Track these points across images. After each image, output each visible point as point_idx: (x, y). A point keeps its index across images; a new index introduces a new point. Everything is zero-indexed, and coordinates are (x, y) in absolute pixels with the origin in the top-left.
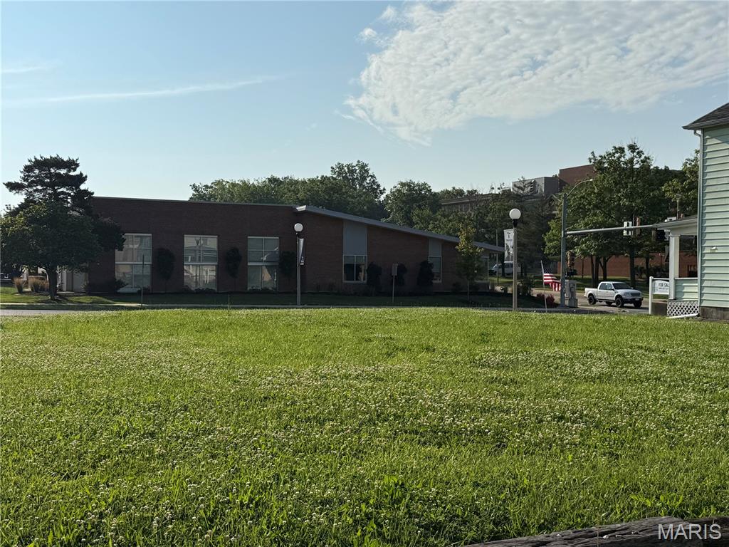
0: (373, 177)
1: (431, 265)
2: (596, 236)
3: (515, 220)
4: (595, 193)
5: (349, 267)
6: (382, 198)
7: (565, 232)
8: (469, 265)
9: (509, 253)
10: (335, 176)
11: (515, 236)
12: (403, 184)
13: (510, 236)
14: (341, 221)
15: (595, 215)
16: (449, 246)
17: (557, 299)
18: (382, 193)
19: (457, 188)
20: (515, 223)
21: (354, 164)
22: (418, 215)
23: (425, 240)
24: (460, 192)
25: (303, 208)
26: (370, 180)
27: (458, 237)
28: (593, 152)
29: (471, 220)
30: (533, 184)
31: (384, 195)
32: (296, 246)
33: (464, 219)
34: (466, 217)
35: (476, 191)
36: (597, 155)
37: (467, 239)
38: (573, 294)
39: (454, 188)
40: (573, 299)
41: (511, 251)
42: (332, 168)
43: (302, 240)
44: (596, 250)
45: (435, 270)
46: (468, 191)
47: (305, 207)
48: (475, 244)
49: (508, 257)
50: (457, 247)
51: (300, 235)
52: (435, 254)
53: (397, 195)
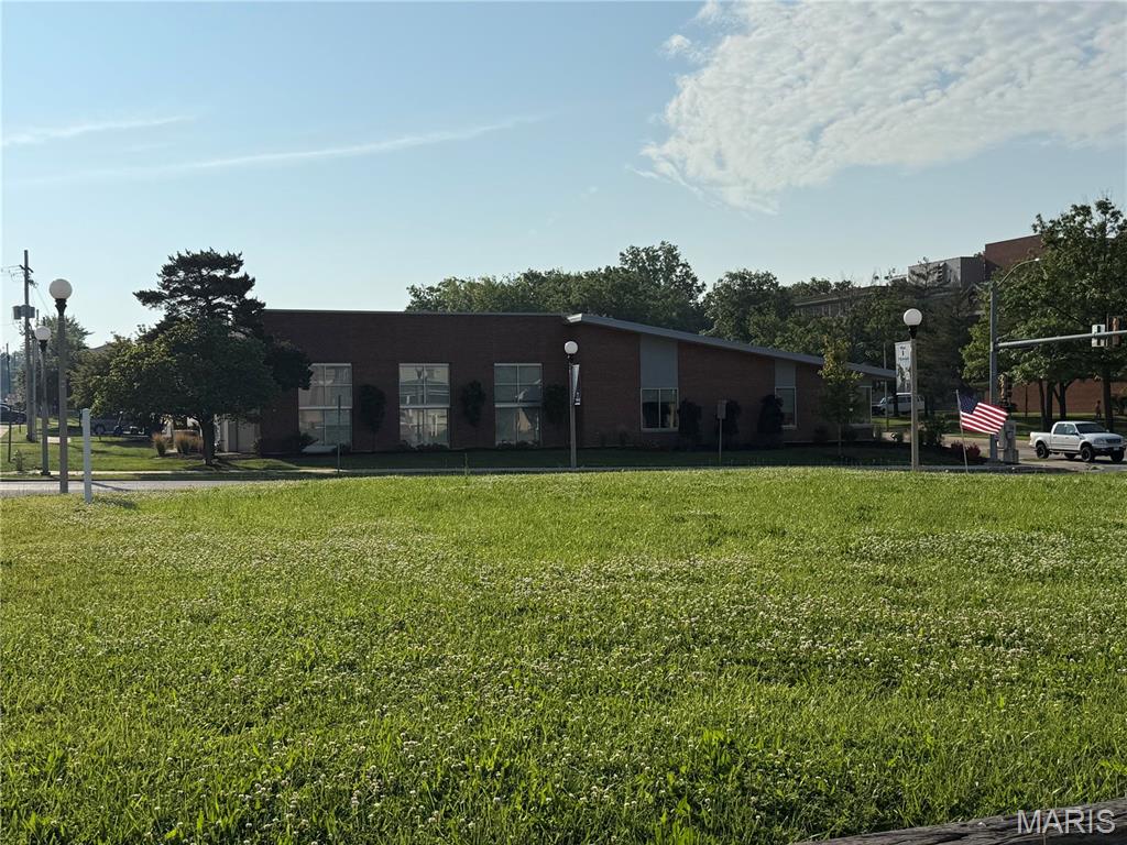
0: (685, 266)
1: (779, 402)
2: (1047, 349)
3: (913, 328)
4: (1043, 281)
5: (650, 408)
6: (701, 298)
7: (995, 344)
8: (840, 399)
9: (903, 380)
10: (626, 267)
11: (913, 352)
12: (732, 276)
13: (904, 352)
14: (636, 335)
15: (1044, 315)
16: (808, 370)
17: (985, 451)
18: (700, 291)
19: (819, 279)
20: (913, 331)
21: (656, 248)
22: (757, 324)
23: (769, 362)
24: (825, 286)
25: (578, 317)
26: (681, 272)
27: (821, 356)
28: (1039, 216)
29: (843, 329)
30: (943, 268)
31: (704, 294)
32: (567, 377)
33: (831, 327)
34: (834, 325)
35: (849, 283)
36: (1046, 219)
37: (836, 358)
38: (1010, 442)
39: (814, 280)
40: (1011, 450)
41: (907, 376)
42: (622, 254)
43: (576, 368)
44: (1047, 372)
45: (785, 409)
46: (837, 284)
47: (580, 315)
48: (850, 366)
49: (903, 385)
50: (820, 372)
51: (573, 358)
52: (785, 384)
53: (724, 292)
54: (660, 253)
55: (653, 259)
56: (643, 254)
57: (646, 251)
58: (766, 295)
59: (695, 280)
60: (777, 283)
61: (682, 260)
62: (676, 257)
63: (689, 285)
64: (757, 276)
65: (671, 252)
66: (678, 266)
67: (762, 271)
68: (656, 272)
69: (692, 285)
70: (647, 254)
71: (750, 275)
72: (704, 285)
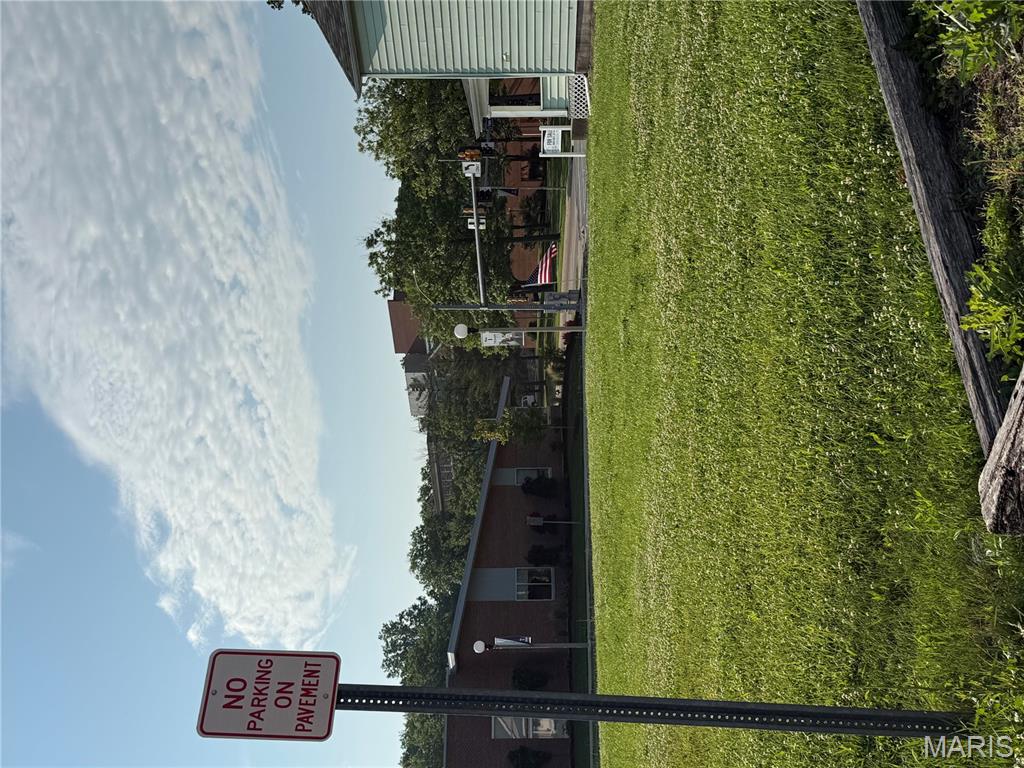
0: (401, 616)
3: (469, 331)
5: (533, 593)
6: (432, 602)
7: (481, 306)
8: (528, 426)
10: (400, 671)
11: (490, 331)
12: (414, 566)
13: (491, 339)
14: (468, 605)
16: (503, 455)
18: (426, 602)
19: (419, 495)
20: (473, 331)
21: (384, 644)
22: (458, 538)
23: (493, 491)
24: (425, 490)
25: (451, 656)
26: (407, 620)
27: (489, 443)
28: (376, 292)
30: (414, 386)
31: (428, 598)
36: (379, 287)
37: (492, 429)
41: (509, 336)
42: (389, 676)
43: (498, 641)
46: (423, 479)
47: (449, 654)
49: (517, 340)
50: (503, 443)
51: (489, 645)
52: (512, 477)
53: (428, 574)
54: (389, 640)
55: (394, 646)
56: (390, 655)
57: (387, 652)
58: (432, 535)
59: (415, 607)
60: (422, 526)
61: (396, 619)
62: (394, 625)
63: (420, 613)
64: (414, 544)
65: (390, 630)
66: (401, 623)
67: (410, 540)
68: (406, 644)
69: (419, 610)
70: (390, 652)
71: (413, 550)
72: (420, 599)
